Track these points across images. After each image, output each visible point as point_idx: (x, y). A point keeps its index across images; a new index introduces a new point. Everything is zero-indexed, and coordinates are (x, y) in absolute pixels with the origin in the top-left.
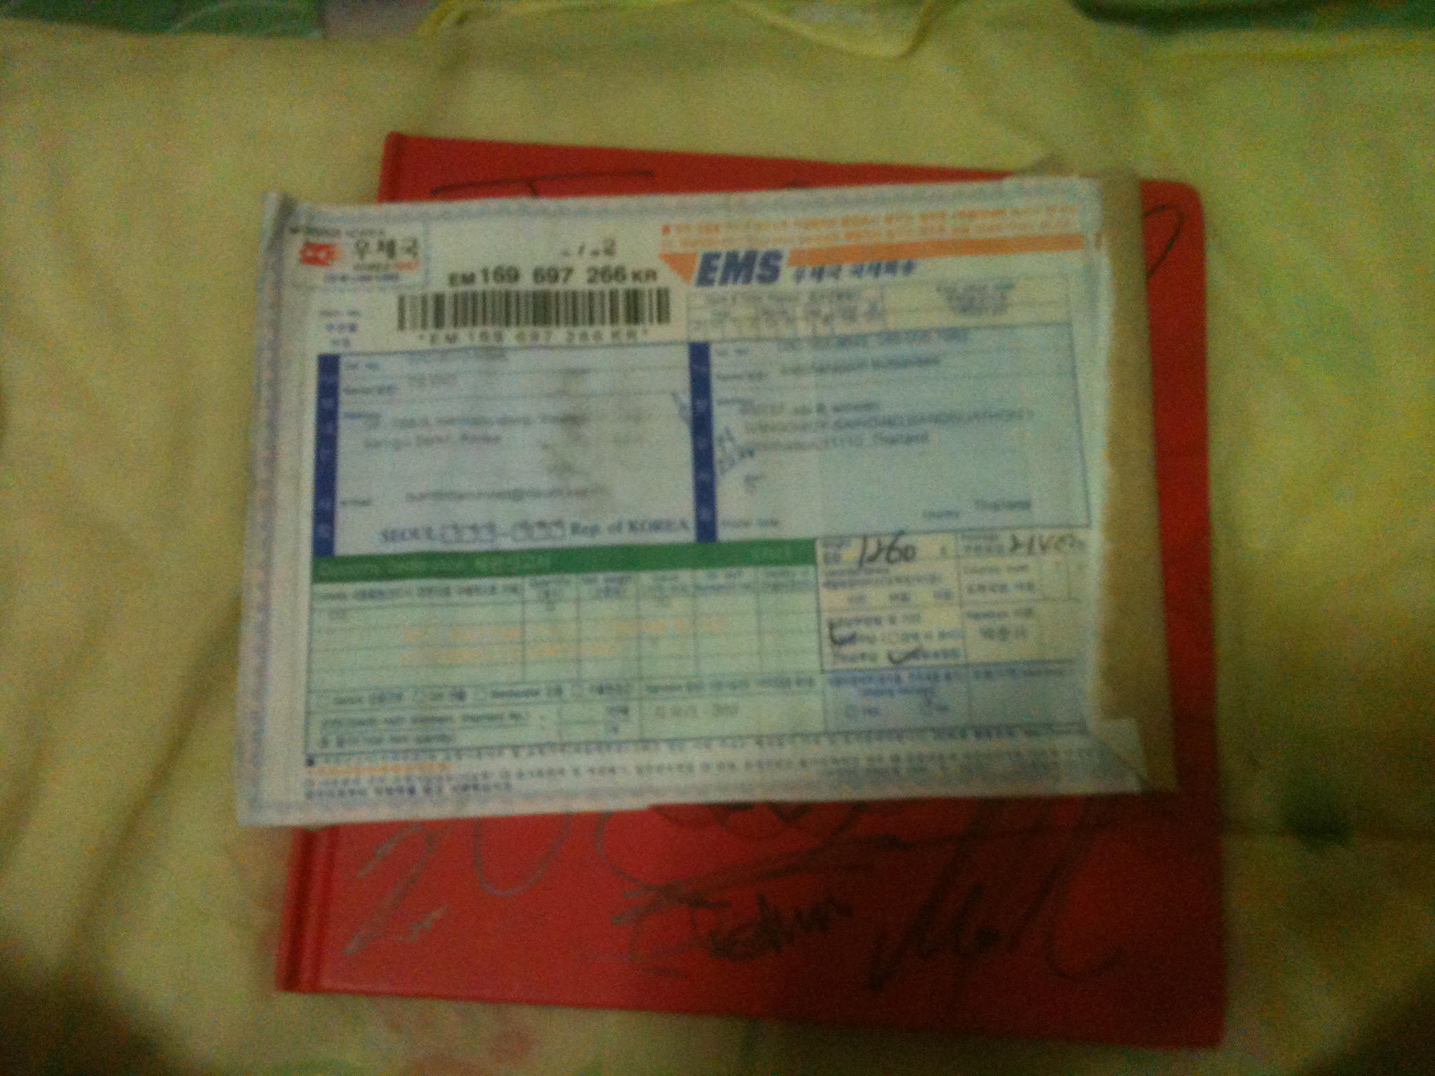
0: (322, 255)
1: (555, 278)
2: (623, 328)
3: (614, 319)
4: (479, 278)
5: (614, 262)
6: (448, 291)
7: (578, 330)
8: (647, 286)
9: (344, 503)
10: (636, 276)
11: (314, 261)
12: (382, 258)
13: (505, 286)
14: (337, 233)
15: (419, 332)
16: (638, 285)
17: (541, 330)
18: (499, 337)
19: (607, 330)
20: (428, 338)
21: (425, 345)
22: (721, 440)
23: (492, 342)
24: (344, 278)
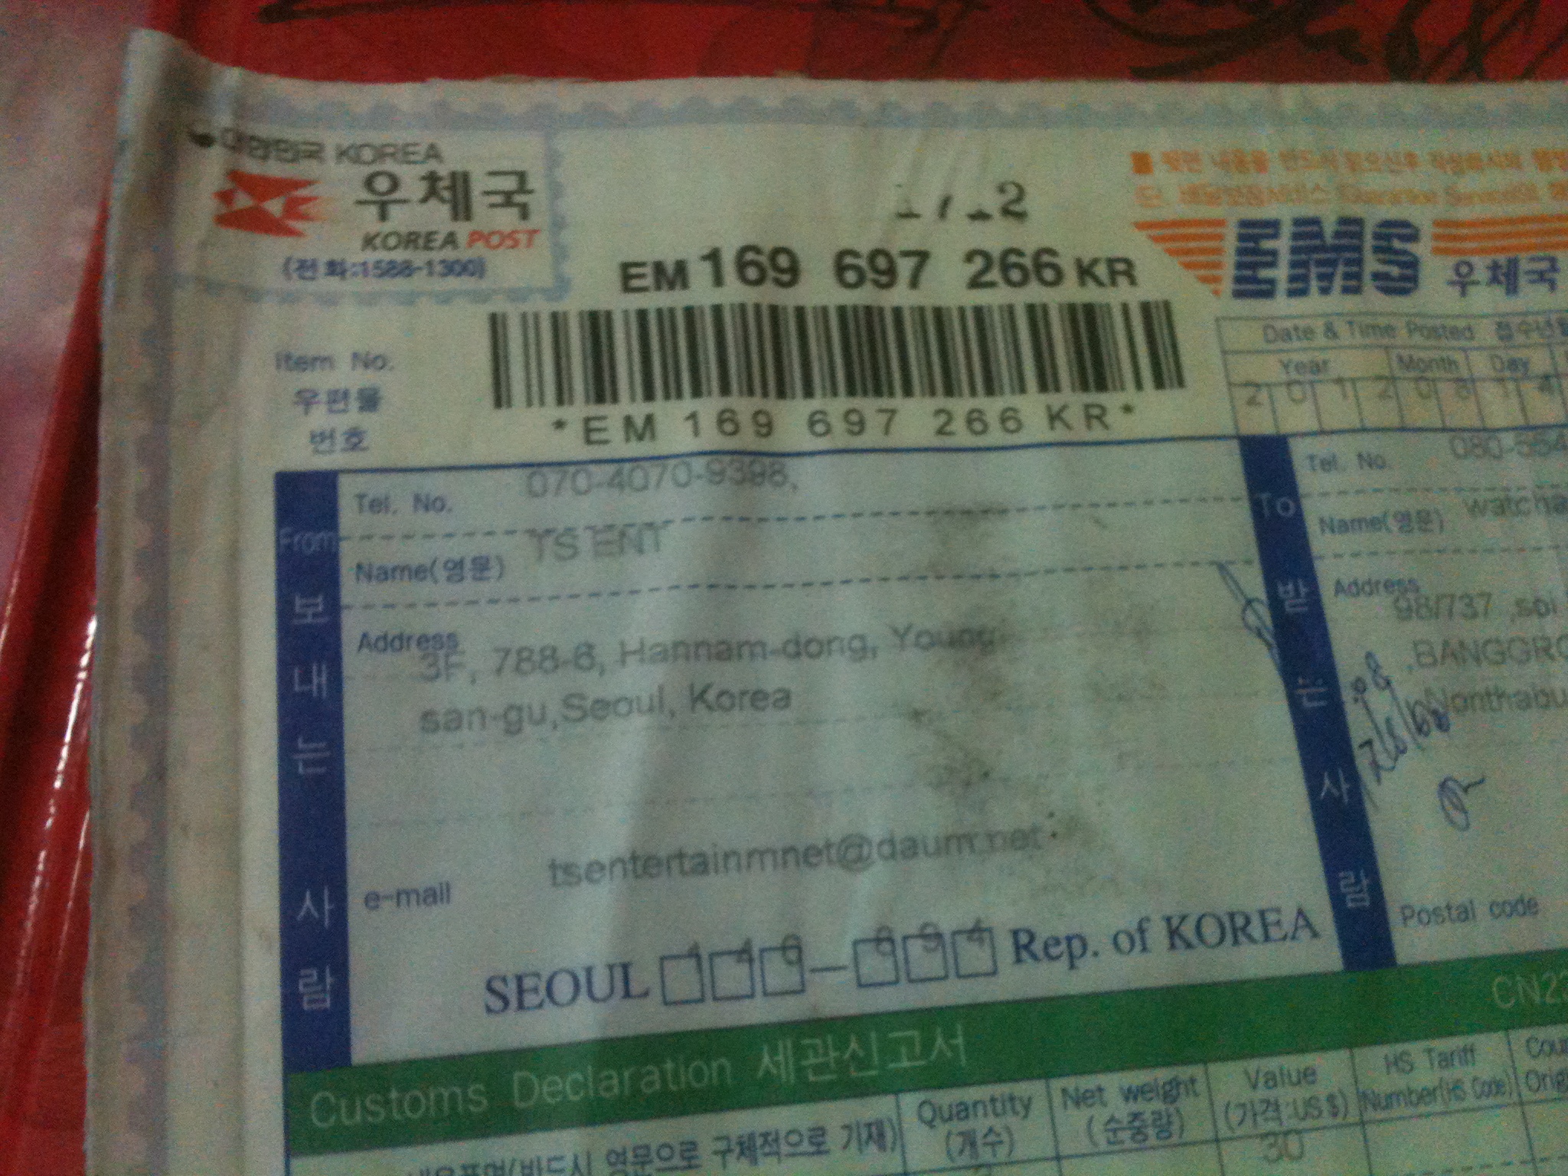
0: (274, 207)
1: (888, 276)
2: (1072, 400)
3: (1047, 382)
4: (700, 274)
5: (1029, 238)
6: (621, 304)
7: (960, 406)
8: (1115, 296)
9: (373, 900)
10: (1085, 272)
11: (256, 222)
12: (437, 216)
13: (768, 294)
14: (315, 153)
15: (553, 412)
16: (1091, 294)
17: (868, 405)
18: (765, 426)
19: (1032, 406)
20: (575, 430)
21: (570, 445)
22: (1359, 687)
23: (748, 439)
24: (335, 268)
